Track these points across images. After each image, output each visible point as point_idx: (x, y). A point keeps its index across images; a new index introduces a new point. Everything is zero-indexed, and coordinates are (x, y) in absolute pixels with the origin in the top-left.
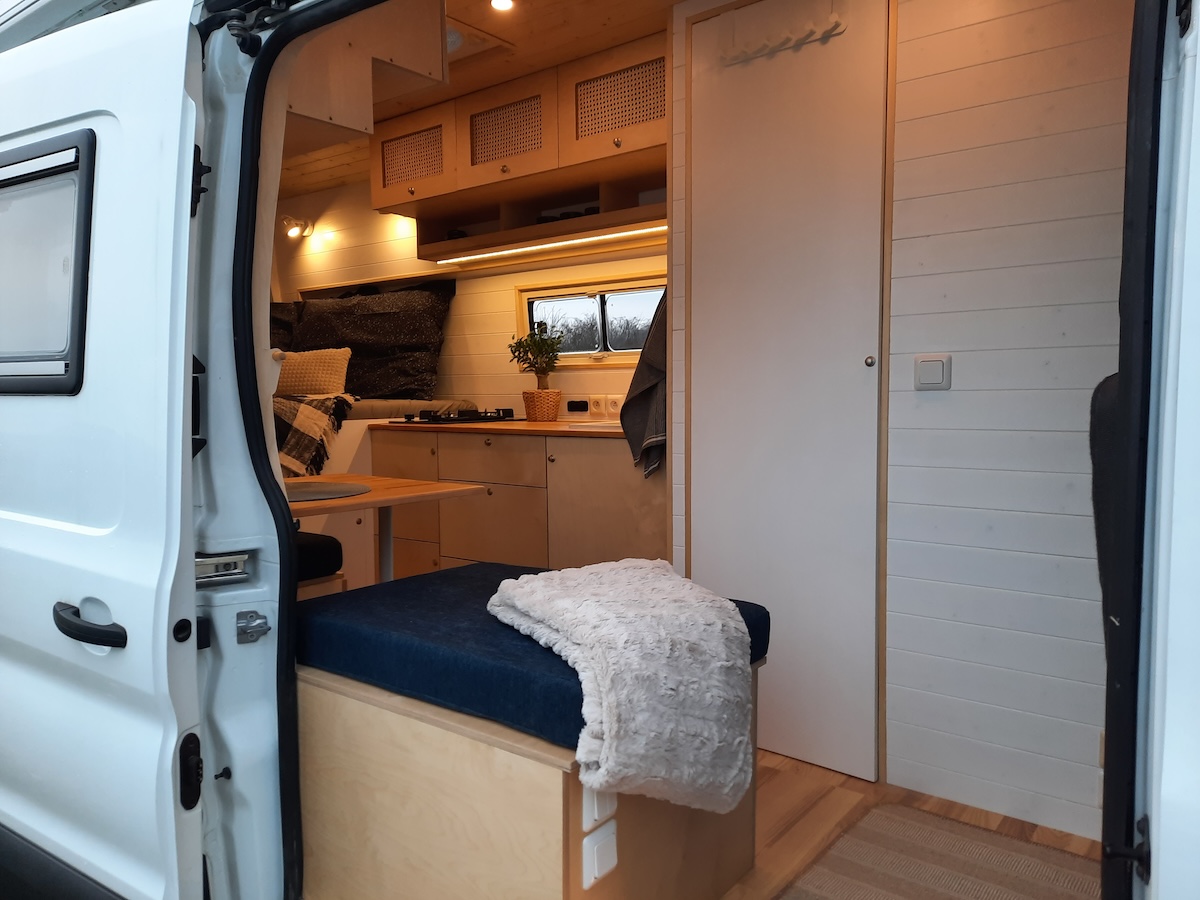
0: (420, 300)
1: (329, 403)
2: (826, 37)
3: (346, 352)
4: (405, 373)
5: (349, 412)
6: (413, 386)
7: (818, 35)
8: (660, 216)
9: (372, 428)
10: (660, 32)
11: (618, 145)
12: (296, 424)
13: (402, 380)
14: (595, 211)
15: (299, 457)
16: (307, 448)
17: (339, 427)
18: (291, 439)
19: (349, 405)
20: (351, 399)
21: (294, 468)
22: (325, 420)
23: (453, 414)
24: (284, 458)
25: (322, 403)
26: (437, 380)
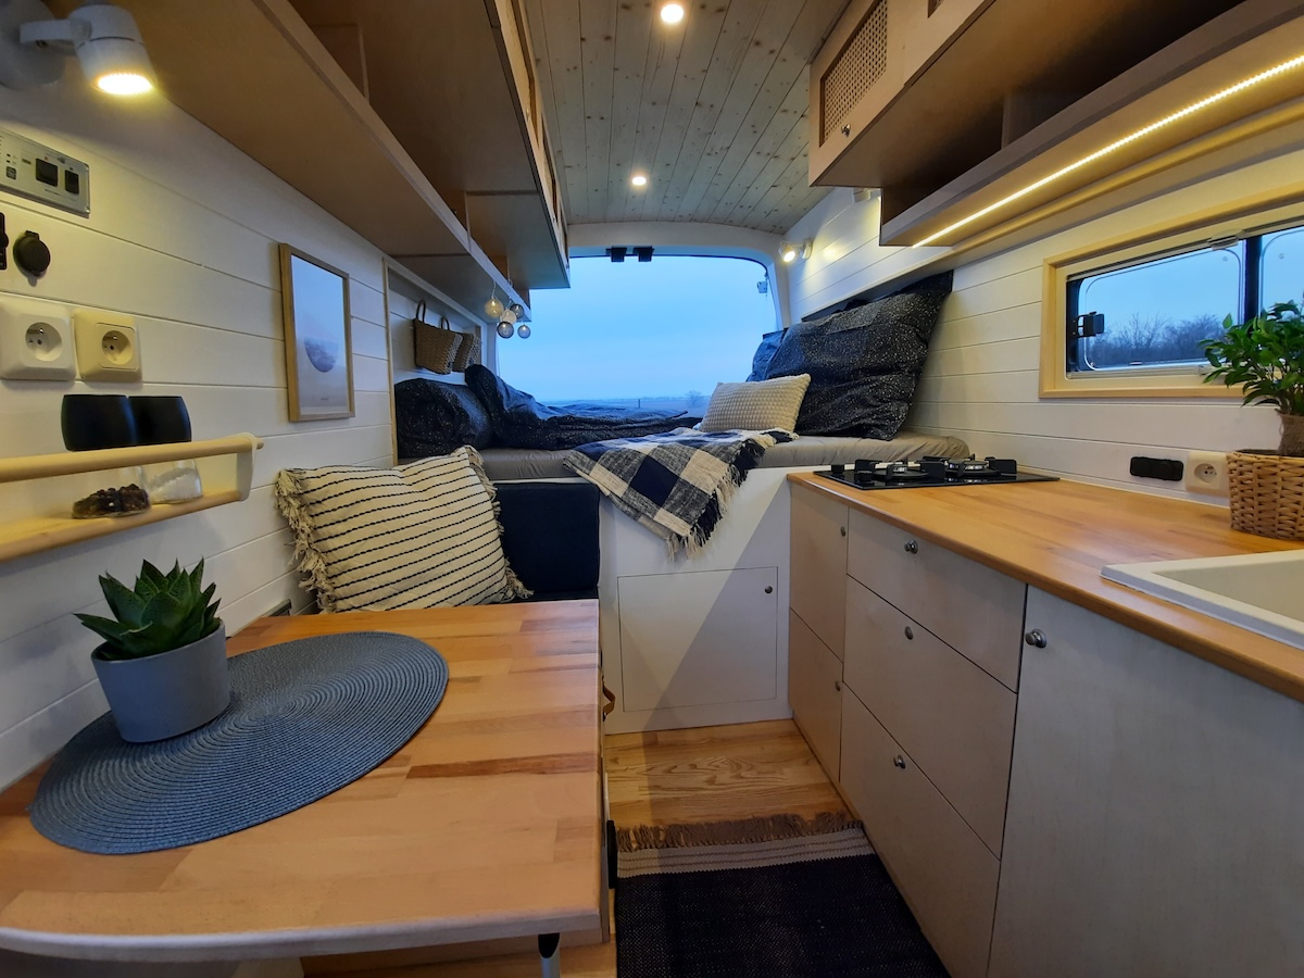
0: (901, 303)
1: (732, 449)
3: (806, 377)
4: (863, 403)
5: (759, 460)
6: (869, 421)
9: (790, 480)
12: (684, 475)
13: (859, 411)
15: (684, 515)
16: (695, 504)
17: (743, 477)
18: (676, 494)
19: (761, 450)
20: (771, 440)
21: (675, 529)
22: (721, 470)
23: (911, 464)
24: (664, 516)
25: (725, 447)
26: (911, 414)
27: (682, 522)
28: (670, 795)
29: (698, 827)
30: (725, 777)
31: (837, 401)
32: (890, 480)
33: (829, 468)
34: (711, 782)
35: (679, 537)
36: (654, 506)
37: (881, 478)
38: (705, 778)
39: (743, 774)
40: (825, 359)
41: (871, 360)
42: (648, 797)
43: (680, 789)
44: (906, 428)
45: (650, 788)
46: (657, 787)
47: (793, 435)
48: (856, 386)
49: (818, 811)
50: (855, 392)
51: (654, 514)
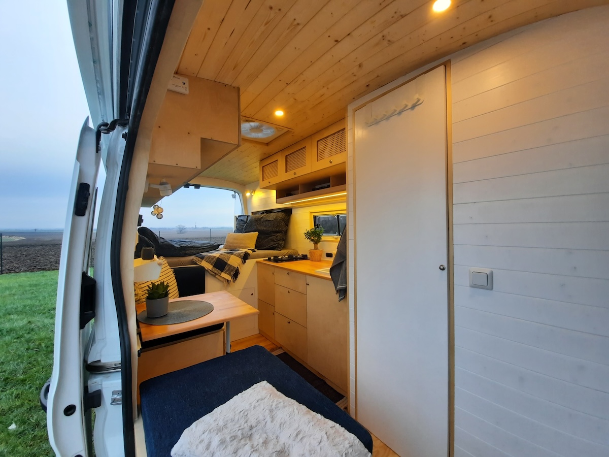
0: (281, 215)
1: (242, 254)
2: (413, 107)
3: (257, 233)
4: (274, 241)
5: (249, 257)
6: (275, 246)
7: (410, 106)
8: (344, 190)
9: (257, 262)
10: (342, 119)
11: (331, 162)
12: (229, 263)
13: (272, 243)
14: (329, 186)
15: (229, 274)
16: (232, 271)
17: (245, 262)
18: (227, 268)
19: (249, 254)
20: (251, 252)
21: (227, 278)
22: (239, 260)
23: (286, 257)
24: (224, 275)
25: (239, 254)
26: (285, 243)
27: (229, 276)
31: (266, 240)
32: (282, 260)
33: (267, 258)
35: (228, 280)
36: (220, 272)
37: (280, 260)
40: (263, 228)
41: (274, 229)
44: (284, 247)
47: (256, 250)
48: (271, 236)
50: (270, 238)
51: (221, 274)
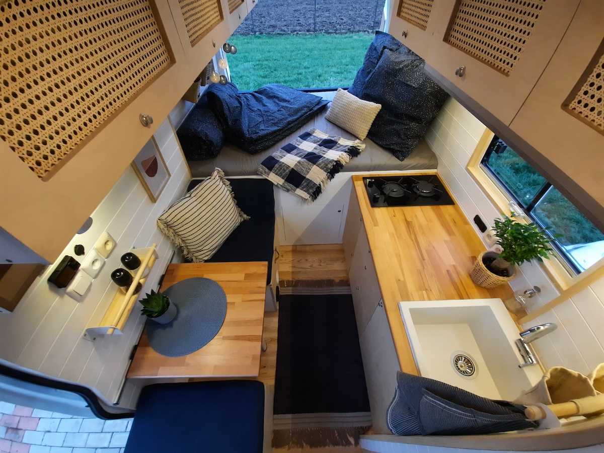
1: (330, 165)
3: (379, 106)
5: (341, 169)
9: (353, 178)
12: (308, 177)
15: (307, 191)
16: (311, 188)
17: (333, 177)
18: (304, 183)
19: (342, 166)
21: (303, 196)
22: (323, 175)
24: (299, 192)
25: (326, 165)
27: (306, 193)
28: (298, 270)
29: (305, 281)
30: (315, 265)
34: (311, 266)
35: (304, 199)
36: (295, 188)
38: (309, 264)
39: (322, 264)
42: (291, 270)
43: (301, 268)
45: (292, 267)
46: (295, 267)
49: (341, 279)
51: (295, 191)
